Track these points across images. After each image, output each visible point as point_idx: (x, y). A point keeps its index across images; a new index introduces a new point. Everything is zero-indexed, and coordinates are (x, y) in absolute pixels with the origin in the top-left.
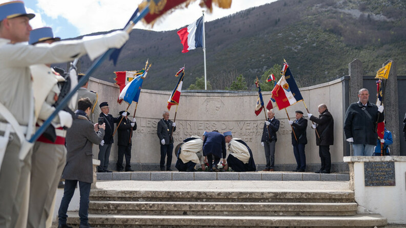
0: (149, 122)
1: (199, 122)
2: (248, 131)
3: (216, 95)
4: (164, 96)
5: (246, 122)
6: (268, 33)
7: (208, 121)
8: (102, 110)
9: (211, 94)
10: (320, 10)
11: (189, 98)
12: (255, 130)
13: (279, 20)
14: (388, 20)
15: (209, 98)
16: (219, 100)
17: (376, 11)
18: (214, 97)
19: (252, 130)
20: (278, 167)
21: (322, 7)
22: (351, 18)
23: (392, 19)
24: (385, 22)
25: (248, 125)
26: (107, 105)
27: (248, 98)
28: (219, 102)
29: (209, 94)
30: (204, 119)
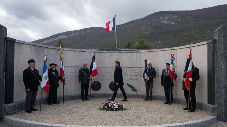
0: (74, 69)
1: (106, 68)
2: (135, 74)
3: (116, 52)
4: (84, 52)
5: (134, 68)
6: (138, 28)
7: (111, 67)
8: (29, 65)
9: (113, 51)
10: (154, 21)
11: (100, 54)
12: (139, 74)
13: (142, 24)
14: (176, 24)
15: (112, 53)
16: (118, 55)
17: (172, 21)
18: (115, 53)
19: (138, 73)
20: (154, 97)
21: (155, 20)
22: (164, 24)
23: (177, 24)
24: (174, 25)
25: (135, 70)
26: (34, 62)
27: (135, 53)
28: (118, 56)
29: (112, 51)
30: (109, 66)
